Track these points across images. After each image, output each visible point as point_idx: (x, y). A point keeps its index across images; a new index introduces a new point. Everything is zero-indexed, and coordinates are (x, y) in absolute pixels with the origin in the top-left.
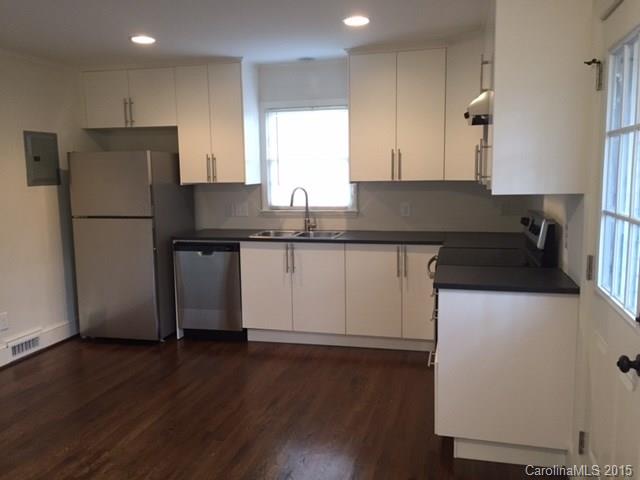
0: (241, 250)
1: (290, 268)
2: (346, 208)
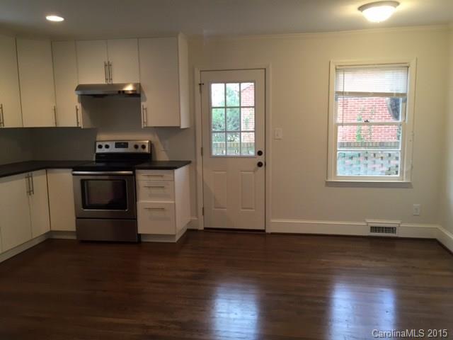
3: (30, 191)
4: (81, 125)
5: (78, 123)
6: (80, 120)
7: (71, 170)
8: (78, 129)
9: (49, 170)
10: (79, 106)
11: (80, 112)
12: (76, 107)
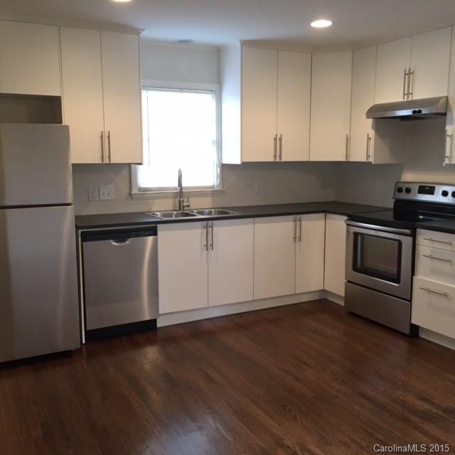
0: (159, 233)
1: (209, 246)
2: (213, 187)
3: (297, 238)
4: (371, 160)
5: (368, 156)
6: (372, 153)
7: (346, 218)
8: (367, 164)
9: (328, 215)
10: (372, 133)
11: (372, 143)
12: (368, 135)
